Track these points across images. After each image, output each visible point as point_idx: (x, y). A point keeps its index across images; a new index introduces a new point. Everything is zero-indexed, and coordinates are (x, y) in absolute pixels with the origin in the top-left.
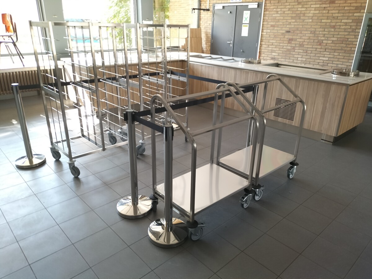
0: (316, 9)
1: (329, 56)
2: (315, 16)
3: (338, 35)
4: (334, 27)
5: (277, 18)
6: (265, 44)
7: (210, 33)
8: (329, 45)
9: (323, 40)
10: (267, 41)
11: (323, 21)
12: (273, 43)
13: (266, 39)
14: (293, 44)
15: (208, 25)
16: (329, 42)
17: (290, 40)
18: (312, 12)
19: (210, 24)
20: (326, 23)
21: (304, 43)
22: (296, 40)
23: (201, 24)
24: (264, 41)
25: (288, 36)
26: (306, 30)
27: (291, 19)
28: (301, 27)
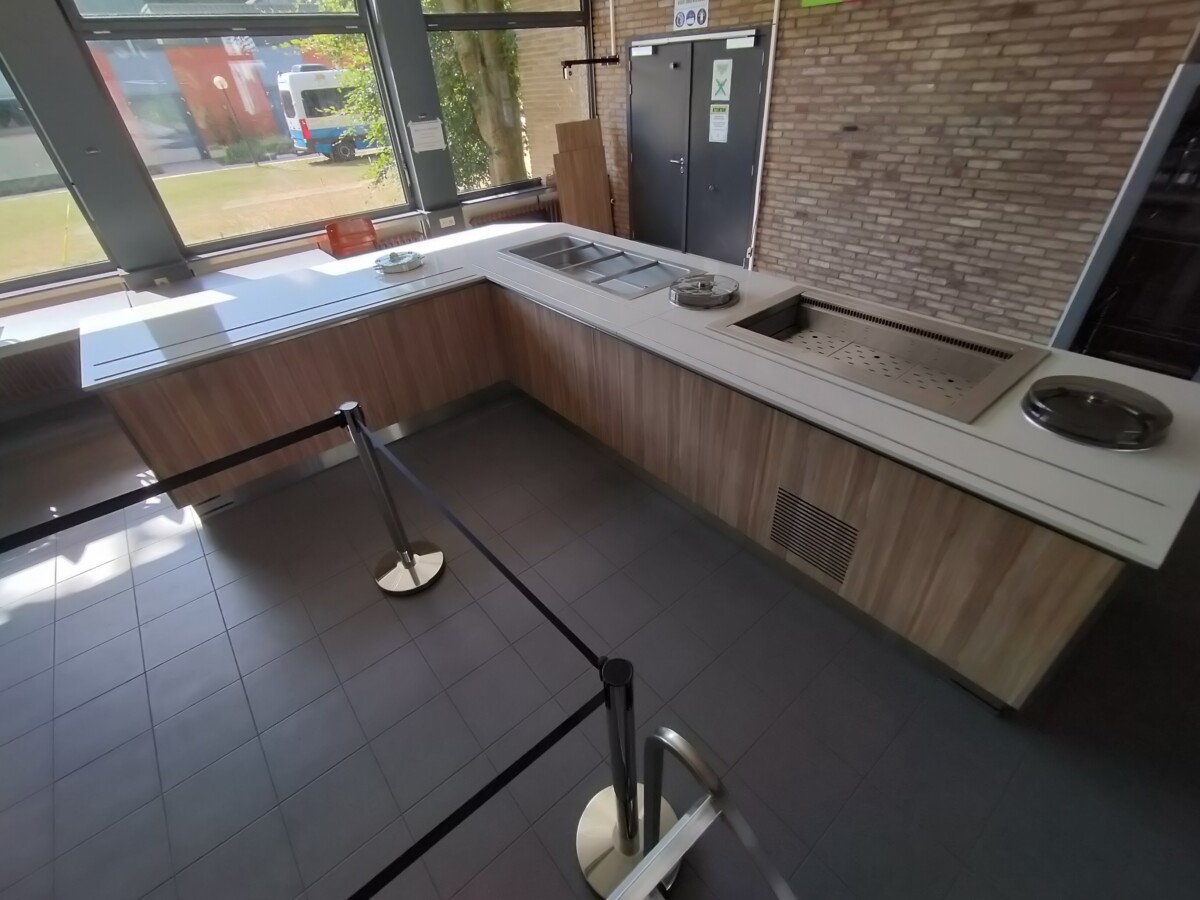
0: (955, 42)
1: (984, 214)
2: (951, 70)
3: (1029, 139)
4: (1015, 110)
5: (818, 81)
6: (778, 170)
7: (626, 132)
8: (990, 175)
9: (969, 158)
10: (784, 159)
11: (977, 87)
12: (801, 165)
13: (779, 154)
14: (865, 170)
15: (618, 106)
16: (991, 165)
17: (856, 157)
18: (938, 54)
19: (621, 104)
20: (988, 94)
21: (902, 168)
22: (873, 156)
23: (599, 106)
24: (775, 158)
25: (850, 144)
26: (913, 124)
27: (863, 84)
28: (895, 110)
